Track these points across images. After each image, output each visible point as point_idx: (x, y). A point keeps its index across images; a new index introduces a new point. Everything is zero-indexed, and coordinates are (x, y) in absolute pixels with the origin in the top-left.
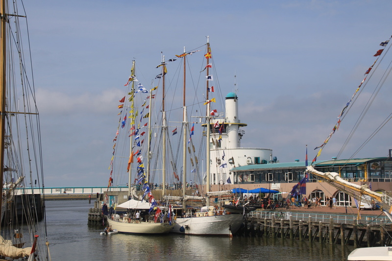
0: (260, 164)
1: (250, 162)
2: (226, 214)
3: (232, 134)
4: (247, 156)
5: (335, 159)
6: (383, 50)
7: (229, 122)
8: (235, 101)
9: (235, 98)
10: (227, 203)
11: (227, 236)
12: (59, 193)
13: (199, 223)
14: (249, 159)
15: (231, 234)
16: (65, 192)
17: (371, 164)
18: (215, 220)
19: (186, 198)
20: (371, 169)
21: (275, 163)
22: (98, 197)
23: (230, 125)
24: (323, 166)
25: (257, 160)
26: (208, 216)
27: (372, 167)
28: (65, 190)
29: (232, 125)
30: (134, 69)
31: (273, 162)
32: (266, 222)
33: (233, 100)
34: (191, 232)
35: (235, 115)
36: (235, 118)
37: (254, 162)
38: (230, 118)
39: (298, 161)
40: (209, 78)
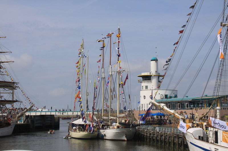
0: (168, 98)
1: (162, 98)
2: (122, 128)
3: (154, 81)
4: (160, 94)
5: (206, 95)
6: (183, 30)
7: (153, 74)
8: (156, 62)
9: (156, 60)
10: (123, 121)
11: (124, 140)
12: (60, 114)
13: (109, 133)
14: (162, 96)
15: (126, 139)
16: (63, 114)
17: (222, 99)
18: (116, 131)
19: (110, 118)
20: (222, 102)
21: (175, 98)
22: (77, 117)
23: (153, 76)
24: (196, 100)
25: (166, 96)
26: (115, 129)
27: (223, 101)
28: (63, 113)
29: (154, 76)
30: (83, 45)
31: (174, 97)
32: (146, 132)
33: (155, 61)
34: (107, 138)
35: (156, 70)
36: (156, 72)
37: (164, 98)
38: (153, 72)
39: (187, 97)
40: (118, 48)
